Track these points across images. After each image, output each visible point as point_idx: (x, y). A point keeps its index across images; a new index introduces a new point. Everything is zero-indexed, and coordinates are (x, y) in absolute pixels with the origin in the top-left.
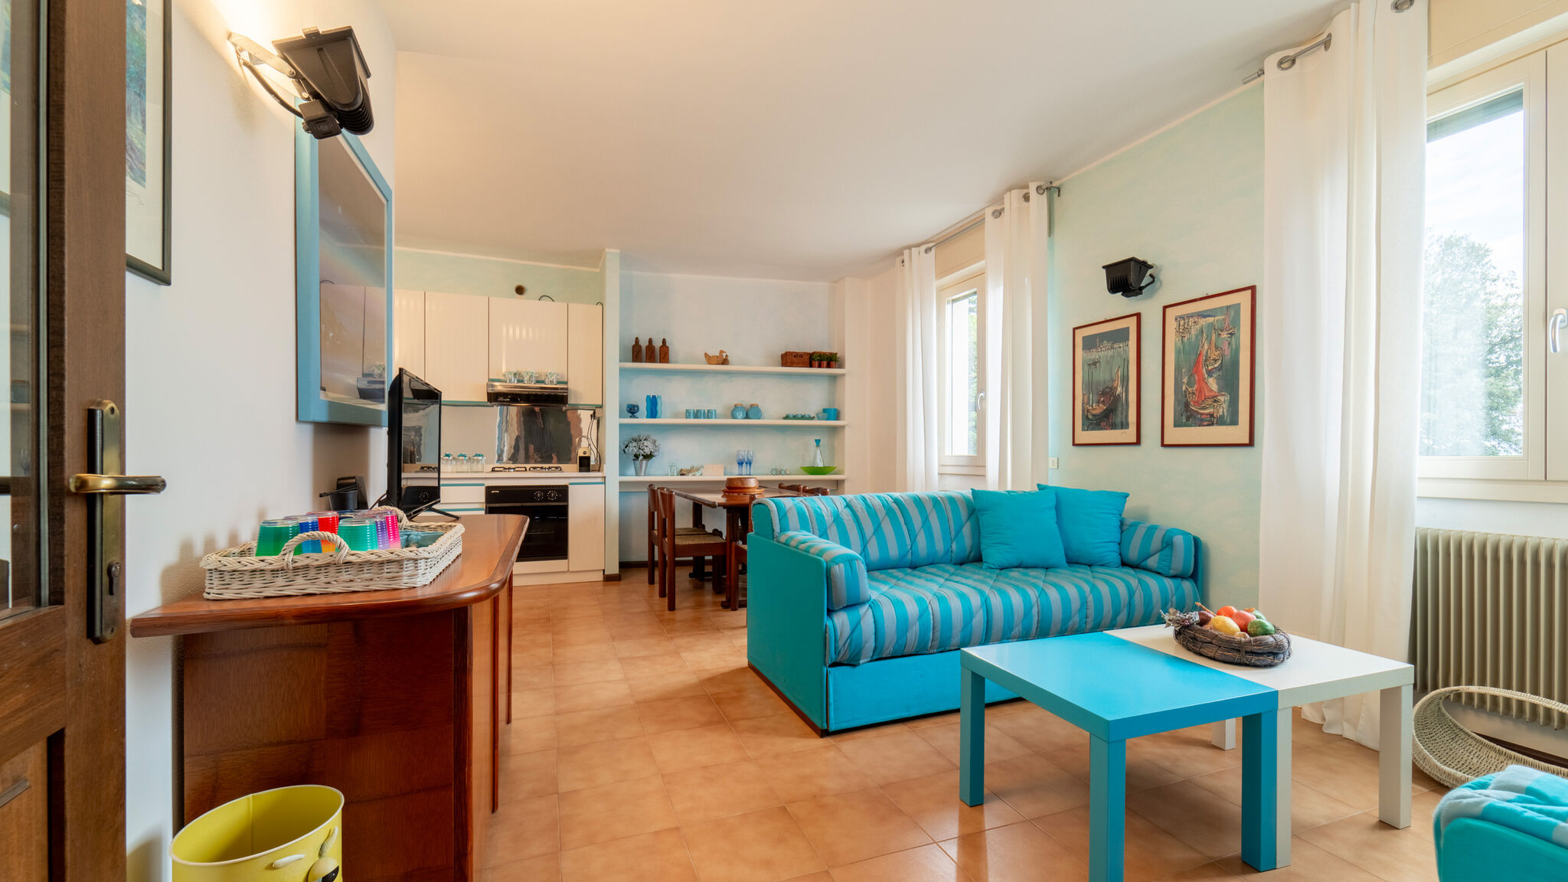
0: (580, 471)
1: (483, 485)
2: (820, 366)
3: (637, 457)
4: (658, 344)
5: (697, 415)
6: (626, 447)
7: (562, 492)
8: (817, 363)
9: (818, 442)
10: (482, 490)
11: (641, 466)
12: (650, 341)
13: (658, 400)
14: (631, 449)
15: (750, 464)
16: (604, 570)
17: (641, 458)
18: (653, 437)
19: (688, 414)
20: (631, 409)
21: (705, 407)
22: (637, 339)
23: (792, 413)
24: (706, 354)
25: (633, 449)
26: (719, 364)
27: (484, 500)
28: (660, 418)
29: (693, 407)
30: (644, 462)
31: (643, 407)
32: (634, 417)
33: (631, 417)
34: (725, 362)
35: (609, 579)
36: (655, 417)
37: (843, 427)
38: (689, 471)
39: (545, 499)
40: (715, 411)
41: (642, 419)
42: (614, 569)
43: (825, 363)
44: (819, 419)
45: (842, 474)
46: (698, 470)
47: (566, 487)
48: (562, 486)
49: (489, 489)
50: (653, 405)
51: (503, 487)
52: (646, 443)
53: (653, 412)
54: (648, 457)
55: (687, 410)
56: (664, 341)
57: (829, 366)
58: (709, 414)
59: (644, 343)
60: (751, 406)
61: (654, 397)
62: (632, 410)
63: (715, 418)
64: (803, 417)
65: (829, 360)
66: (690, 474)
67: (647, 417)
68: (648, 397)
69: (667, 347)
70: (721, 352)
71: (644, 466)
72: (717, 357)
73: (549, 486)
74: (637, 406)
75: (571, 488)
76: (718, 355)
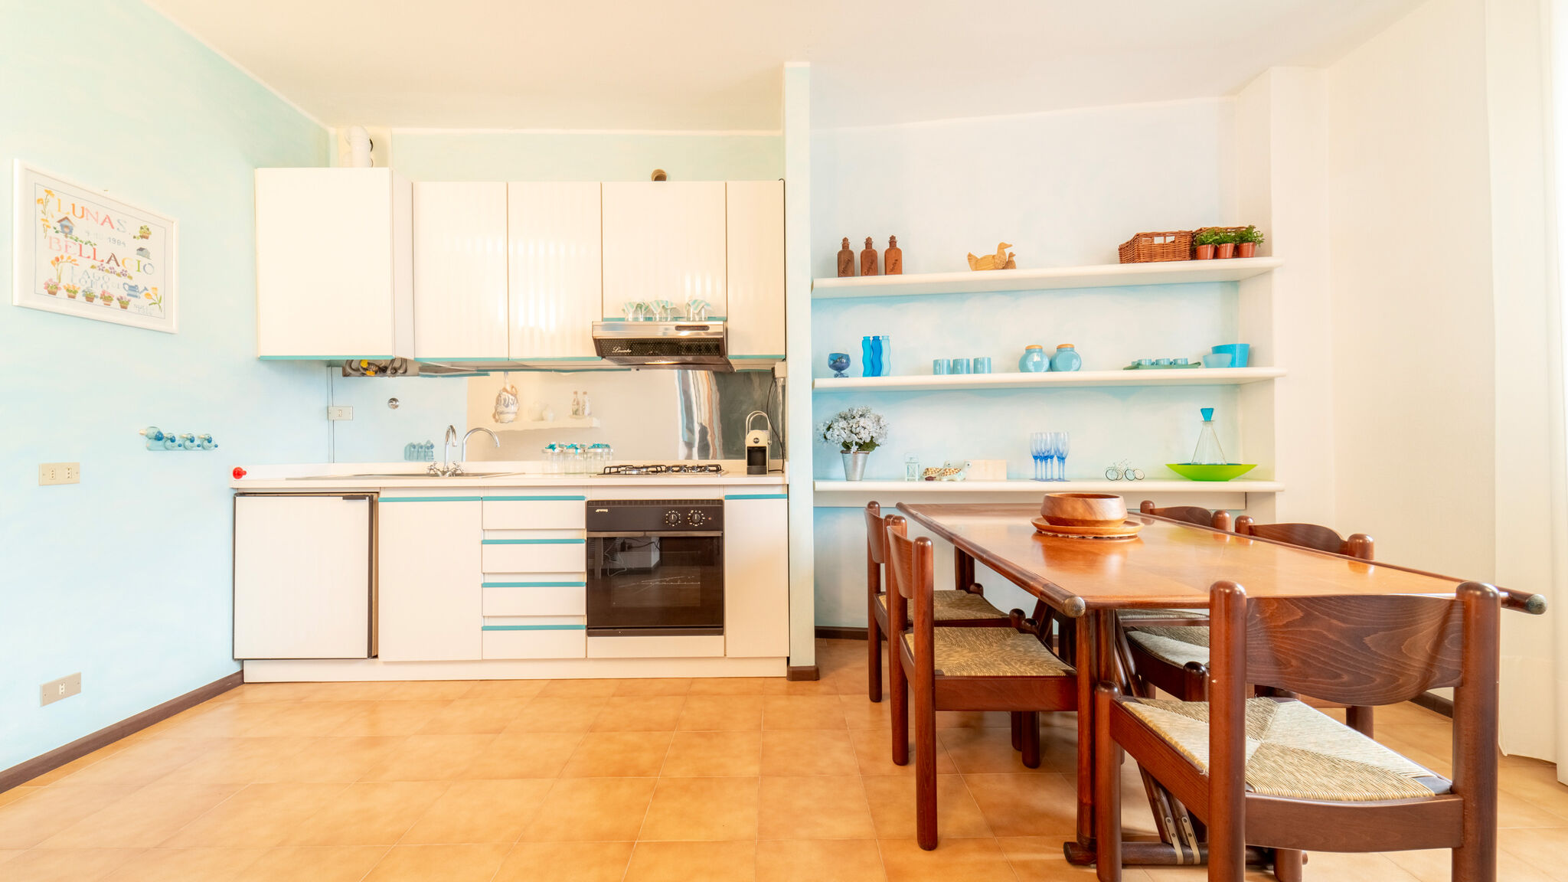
0: (749, 472)
1: (581, 498)
2: (1216, 255)
3: (847, 446)
4: (881, 247)
5: (954, 368)
6: (829, 429)
7: (714, 512)
8: (1210, 250)
9: (1207, 413)
10: (580, 508)
11: (855, 463)
12: (869, 243)
13: (884, 345)
14: (836, 432)
15: (1063, 459)
16: (788, 659)
17: (854, 448)
18: (876, 411)
19: (937, 367)
20: (835, 362)
21: (969, 354)
22: (845, 240)
23: (1146, 357)
24: (970, 255)
25: (840, 433)
26: (997, 268)
27: (584, 526)
28: (887, 375)
29: (948, 356)
30: (861, 456)
31: (857, 357)
32: (842, 376)
33: (836, 376)
34: (1008, 264)
35: (797, 675)
36: (879, 375)
37: (1269, 381)
38: (943, 473)
39: (685, 525)
40: (989, 359)
41: (856, 379)
42: (806, 657)
43: (1228, 248)
44: (1208, 366)
45: (1268, 478)
46: (958, 470)
47: (720, 502)
48: (714, 501)
49: (591, 506)
50: (874, 350)
51: (614, 502)
52: (862, 422)
53: (874, 367)
54: (867, 446)
55: (934, 361)
56: (892, 241)
57: (1237, 253)
58: (977, 367)
59: (857, 248)
60: (1059, 348)
61: (876, 339)
62: (839, 364)
63: (990, 372)
64: (1173, 364)
65: (1241, 242)
66: (945, 479)
67: (865, 375)
68: (866, 340)
69: (899, 251)
70: (1002, 246)
71: (860, 463)
72: (994, 256)
73: (691, 501)
74: (847, 357)
75: (728, 505)
76: (995, 252)
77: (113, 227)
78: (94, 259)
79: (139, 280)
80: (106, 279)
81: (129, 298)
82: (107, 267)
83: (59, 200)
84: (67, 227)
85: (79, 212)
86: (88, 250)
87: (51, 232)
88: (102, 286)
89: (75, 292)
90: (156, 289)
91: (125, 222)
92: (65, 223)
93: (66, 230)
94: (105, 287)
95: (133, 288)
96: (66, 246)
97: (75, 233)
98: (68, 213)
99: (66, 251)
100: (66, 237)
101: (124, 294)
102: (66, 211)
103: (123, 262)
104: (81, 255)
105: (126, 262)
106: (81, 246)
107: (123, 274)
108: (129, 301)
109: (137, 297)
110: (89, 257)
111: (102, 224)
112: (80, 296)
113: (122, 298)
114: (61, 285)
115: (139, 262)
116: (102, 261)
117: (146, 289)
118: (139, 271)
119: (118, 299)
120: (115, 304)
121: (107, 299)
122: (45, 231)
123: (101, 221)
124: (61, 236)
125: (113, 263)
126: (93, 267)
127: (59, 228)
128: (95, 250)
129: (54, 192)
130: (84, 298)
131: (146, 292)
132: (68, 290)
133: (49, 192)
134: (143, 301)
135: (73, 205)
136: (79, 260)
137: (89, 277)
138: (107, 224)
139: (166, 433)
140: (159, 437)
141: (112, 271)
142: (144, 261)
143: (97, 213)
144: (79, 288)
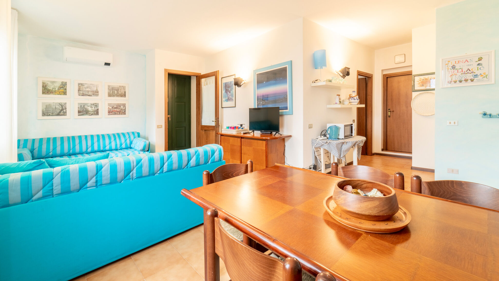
77: (468, 62)
78: (462, 72)
79: (477, 72)
80: (466, 75)
81: (474, 78)
82: (466, 72)
83: (452, 62)
84: (454, 67)
85: (457, 62)
86: (460, 70)
87: (450, 70)
88: (464, 78)
89: (456, 81)
90: (485, 73)
91: (473, 59)
92: (453, 66)
93: (454, 68)
94: (466, 78)
95: (476, 76)
96: (454, 72)
97: (456, 68)
98: (454, 64)
99: (454, 73)
100: (454, 69)
101: (472, 78)
102: (454, 63)
103: (472, 70)
104: (458, 72)
105: (473, 69)
106: (458, 70)
107: (472, 72)
108: (474, 79)
109: (477, 77)
110: (460, 72)
111: (465, 62)
112: (458, 82)
113: (471, 79)
114: (452, 81)
115: (478, 68)
116: (465, 71)
117: (481, 74)
118: (478, 70)
119: (470, 80)
120: (469, 81)
121: (466, 80)
122: (448, 70)
123: (464, 62)
124: (452, 70)
125: (468, 71)
126: (462, 74)
127: (451, 68)
128: (462, 70)
129: (450, 61)
130: (459, 82)
131: (481, 75)
132: (454, 82)
133: (449, 61)
134: (480, 77)
135: (456, 62)
136: (458, 74)
137: (460, 77)
138: (466, 62)
139: (488, 113)
140: (485, 114)
141: (468, 73)
142: (479, 67)
143: (463, 61)
144: (457, 80)
